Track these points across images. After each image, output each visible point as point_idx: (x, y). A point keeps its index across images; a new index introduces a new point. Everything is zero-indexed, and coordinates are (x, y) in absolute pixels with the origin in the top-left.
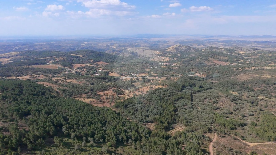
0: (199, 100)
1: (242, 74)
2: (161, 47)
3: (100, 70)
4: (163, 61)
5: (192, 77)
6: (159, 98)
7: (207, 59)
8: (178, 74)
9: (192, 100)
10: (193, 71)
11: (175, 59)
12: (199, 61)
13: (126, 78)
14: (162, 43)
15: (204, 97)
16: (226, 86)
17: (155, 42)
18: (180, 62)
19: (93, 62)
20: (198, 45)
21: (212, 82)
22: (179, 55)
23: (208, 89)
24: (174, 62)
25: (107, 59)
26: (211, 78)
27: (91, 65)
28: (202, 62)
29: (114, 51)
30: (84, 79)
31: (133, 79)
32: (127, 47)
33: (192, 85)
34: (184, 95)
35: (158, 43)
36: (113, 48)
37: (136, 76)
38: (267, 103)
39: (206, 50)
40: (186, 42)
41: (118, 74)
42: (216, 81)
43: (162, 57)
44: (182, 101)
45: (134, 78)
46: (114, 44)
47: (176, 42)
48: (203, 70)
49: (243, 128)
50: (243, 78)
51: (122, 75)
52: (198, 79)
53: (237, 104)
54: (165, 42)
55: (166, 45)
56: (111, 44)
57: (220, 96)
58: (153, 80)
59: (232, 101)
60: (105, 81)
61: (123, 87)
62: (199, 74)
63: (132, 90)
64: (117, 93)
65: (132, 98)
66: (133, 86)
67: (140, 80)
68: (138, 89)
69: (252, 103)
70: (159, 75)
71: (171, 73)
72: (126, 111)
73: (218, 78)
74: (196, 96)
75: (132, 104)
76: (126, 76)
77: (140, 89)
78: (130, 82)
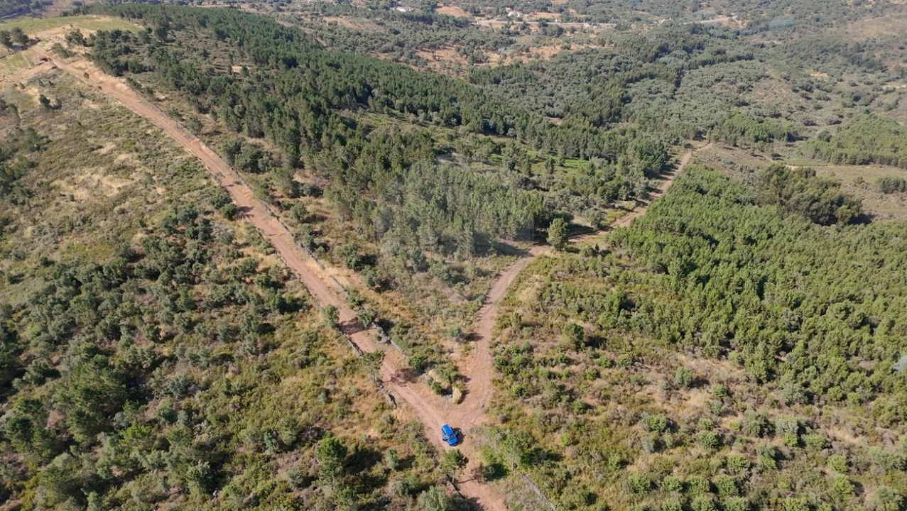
0: (699, 83)
5: (702, 25)
6: (585, 73)
8: (657, 18)
9: (678, 84)
10: (709, 6)
13: (491, 24)
15: (717, 76)
16: (802, 54)
21: (761, 42)
23: (739, 58)
26: (761, 30)
30: (368, 18)
31: (512, 28)
33: (693, 47)
34: (658, 70)
37: (520, 19)
41: (466, 10)
42: (775, 42)
44: (648, 82)
45: (513, 24)
48: (744, 5)
49: (791, 144)
50: (868, 30)
51: (476, 13)
52: (719, 33)
53: (809, 99)
57: (768, 77)
58: (573, 30)
59: (796, 91)
60: (429, 26)
61: (483, 43)
62: (728, 18)
63: (508, 52)
64: (469, 57)
65: (512, 66)
66: (511, 42)
67: (533, 30)
68: (527, 50)
69: (857, 99)
70: (594, 18)
71: (634, 12)
72: (497, 90)
73: (786, 32)
74: (695, 72)
75: (511, 77)
76: (489, 16)
77: (533, 50)
78: (503, 33)
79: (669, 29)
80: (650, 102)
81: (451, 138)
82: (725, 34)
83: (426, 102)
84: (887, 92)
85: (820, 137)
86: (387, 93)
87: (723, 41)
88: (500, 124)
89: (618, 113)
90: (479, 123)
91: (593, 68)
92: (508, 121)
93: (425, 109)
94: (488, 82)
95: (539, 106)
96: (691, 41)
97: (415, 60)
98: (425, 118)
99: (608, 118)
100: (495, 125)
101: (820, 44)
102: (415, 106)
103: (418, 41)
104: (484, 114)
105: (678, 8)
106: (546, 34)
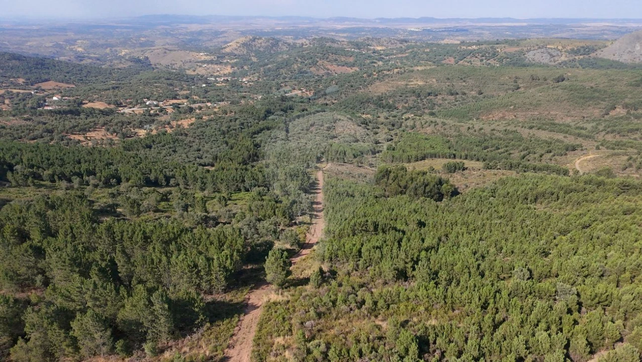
0: (301, 128)
1: (377, 83)
2: (209, 44)
3: (55, 98)
4: (218, 73)
5: (286, 96)
7: (315, 64)
8: (255, 95)
9: (287, 130)
10: (286, 86)
11: (245, 67)
12: (298, 67)
13: (133, 111)
14: (210, 37)
15: (311, 122)
16: (351, 106)
17: (192, 33)
18: (257, 74)
19: (27, 84)
20: (294, 39)
21: (325, 102)
22: (254, 59)
23: (318, 112)
24: (245, 75)
25: (66, 76)
26: (322, 96)
27: (21, 91)
28: (304, 69)
29: (80, 57)
30: (14, 116)
31: (152, 112)
32: (118, 49)
33: (287, 109)
34: (271, 124)
35: (200, 38)
36: (76, 52)
37: (157, 106)
38: (415, 122)
39: (311, 46)
40: (268, 32)
41: (109, 104)
42: (333, 101)
43: (216, 66)
44: (267, 133)
45: (152, 109)
46: (75, 41)
47: (243, 33)
48: (307, 83)
50: (380, 89)
51: (120, 105)
52: (298, 100)
54: (217, 34)
55: (220, 40)
56: (67, 41)
58: (200, 108)
59: (360, 126)
62: (300, 92)
63: (153, 127)
64: (119, 135)
65: (159, 135)
66: (154, 121)
67: (169, 112)
68: (169, 123)
69: (393, 125)
70: (213, 99)
71: (239, 94)
72: (152, 153)
73: (337, 95)
74: (296, 122)
75: (160, 143)
76: (130, 106)
77: (174, 123)
78: (145, 115)
79: (266, 101)
80: (274, 144)
81: (113, 196)
82: (302, 100)
83: (80, 168)
84: (406, 119)
85: (388, 149)
86: (32, 166)
87: (302, 104)
88: (161, 177)
89: (256, 155)
90: (140, 179)
91: (224, 128)
92: (168, 173)
93: (80, 175)
94: (140, 148)
95: (191, 160)
96: (284, 106)
97: (65, 141)
98: (81, 183)
99: (249, 159)
100: (156, 179)
101: (358, 99)
102: (67, 174)
103: (67, 127)
104: (143, 171)
105: (267, 89)
106: (180, 113)
